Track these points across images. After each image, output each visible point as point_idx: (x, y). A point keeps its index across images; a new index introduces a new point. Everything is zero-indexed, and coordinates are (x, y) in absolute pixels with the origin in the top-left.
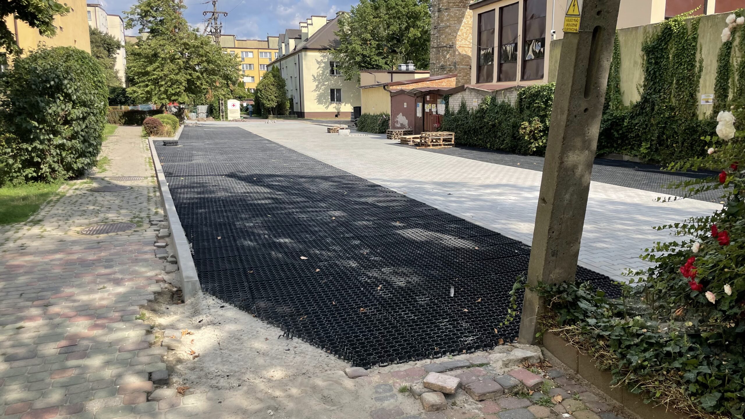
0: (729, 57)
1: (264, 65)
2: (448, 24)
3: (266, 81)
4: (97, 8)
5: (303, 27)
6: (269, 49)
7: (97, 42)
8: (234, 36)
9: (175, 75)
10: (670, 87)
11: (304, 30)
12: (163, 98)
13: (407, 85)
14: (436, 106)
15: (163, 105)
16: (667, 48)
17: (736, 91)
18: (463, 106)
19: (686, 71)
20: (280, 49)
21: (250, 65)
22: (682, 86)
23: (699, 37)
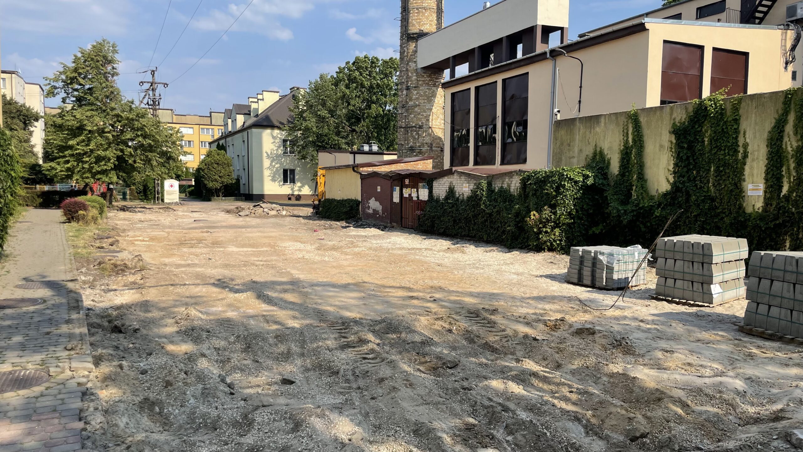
0: (782, 141)
1: (205, 142)
2: (417, 103)
3: (209, 159)
4: (13, 75)
5: (253, 102)
6: (211, 125)
7: (11, 112)
8: (171, 110)
9: (103, 151)
10: (708, 175)
11: (254, 106)
12: (87, 178)
13: (379, 167)
14: (417, 191)
15: (87, 185)
16: (701, 131)
17: (792, 180)
18: (451, 191)
19: (727, 158)
20: (226, 125)
21: (189, 142)
22: (723, 173)
23: (741, 119)
